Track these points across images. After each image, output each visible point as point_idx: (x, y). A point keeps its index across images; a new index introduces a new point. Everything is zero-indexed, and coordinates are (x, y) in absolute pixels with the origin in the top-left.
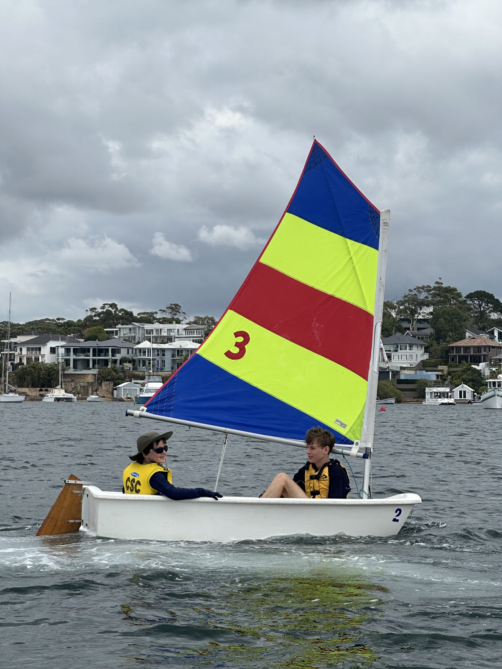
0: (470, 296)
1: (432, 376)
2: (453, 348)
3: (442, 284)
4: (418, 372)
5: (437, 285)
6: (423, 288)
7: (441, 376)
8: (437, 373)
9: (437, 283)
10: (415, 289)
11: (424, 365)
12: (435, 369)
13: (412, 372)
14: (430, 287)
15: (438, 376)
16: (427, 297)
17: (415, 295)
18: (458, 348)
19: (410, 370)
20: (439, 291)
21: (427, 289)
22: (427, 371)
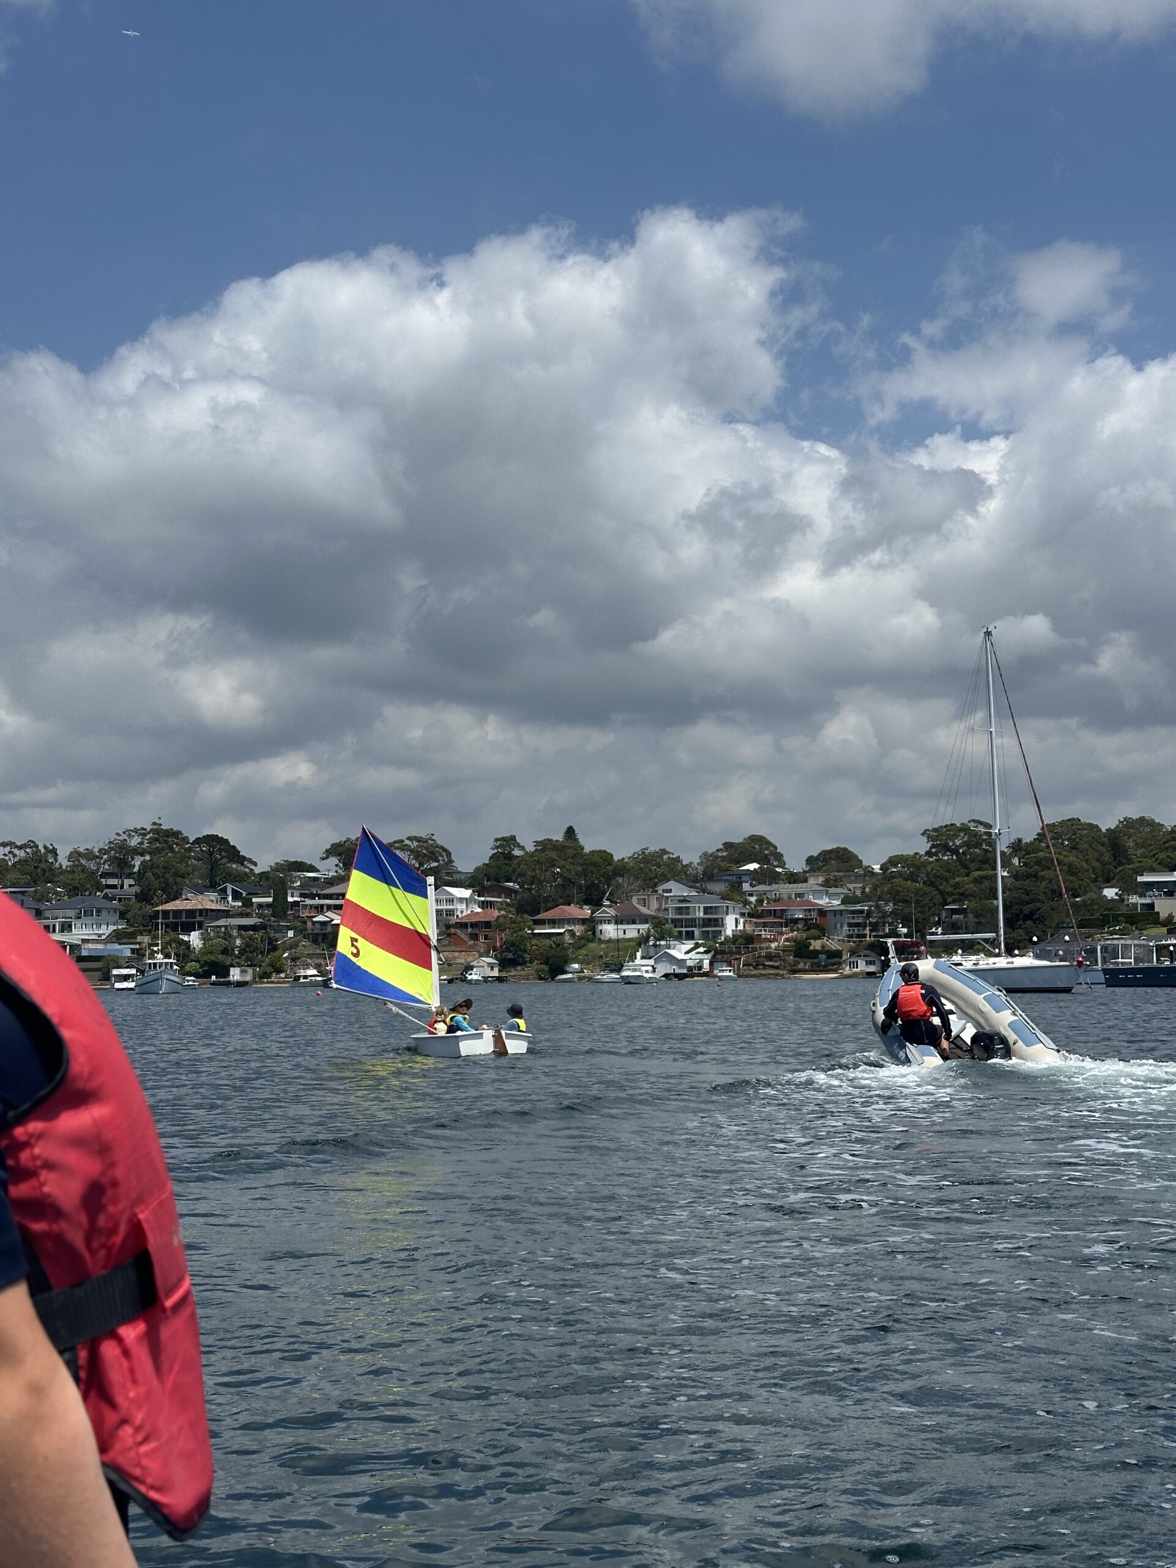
0: (198, 841)
1: (126, 951)
2: (158, 911)
3: (161, 825)
4: (110, 946)
5: (153, 827)
6: (136, 831)
7: (138, 950)
8: (132, 946)
9: (154, 824)
10: (124, 833)
11: (118, 937)
12: (133, 940)
13: (100, 946)
14: (145, 829)
15: (133, 951)
16: (142, 843)
17: (125, 840)
18: (166, 913)
19: (97, 943)
20: (158, 834)
21: (142, 832)
22: (120, 944)
